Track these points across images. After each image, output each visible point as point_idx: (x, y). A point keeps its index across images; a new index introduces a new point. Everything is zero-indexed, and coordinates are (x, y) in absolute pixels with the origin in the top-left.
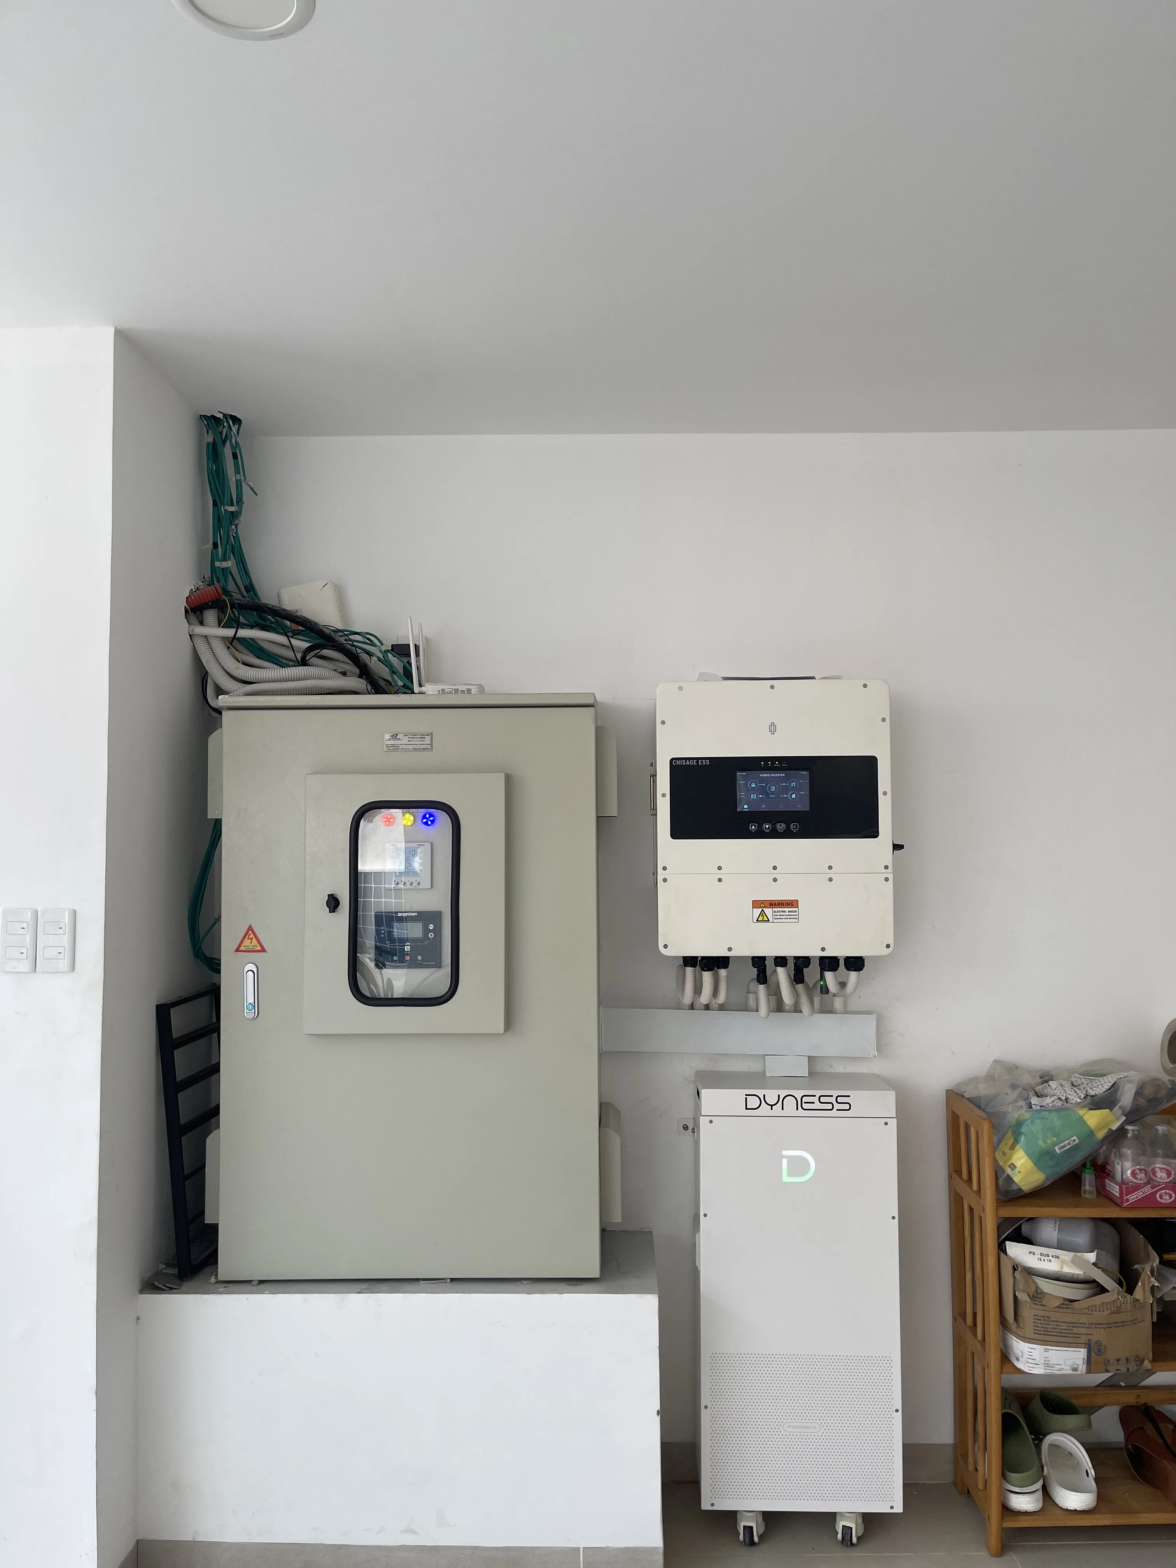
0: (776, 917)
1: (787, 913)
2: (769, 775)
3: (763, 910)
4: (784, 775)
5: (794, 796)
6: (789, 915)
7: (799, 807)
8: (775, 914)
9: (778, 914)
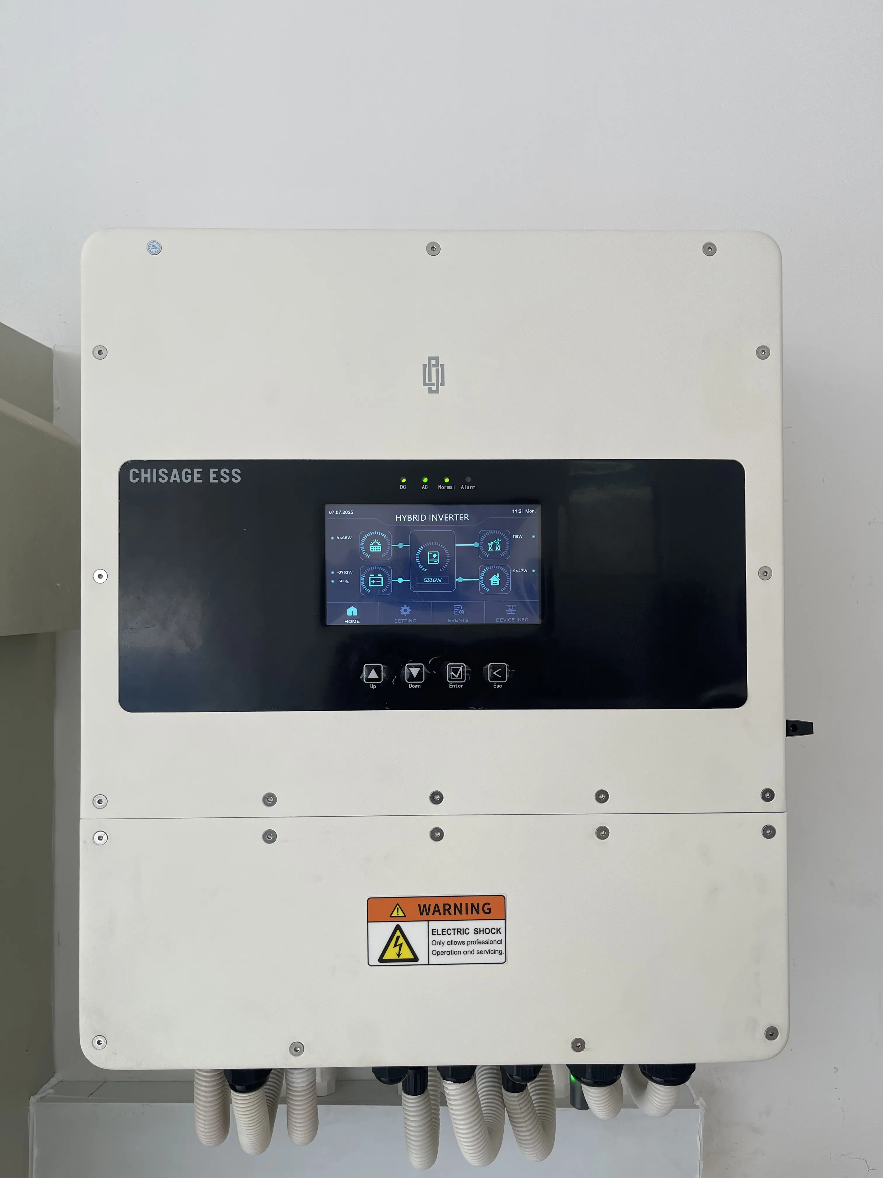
0: (439, 948)
1: (472, 937)
2: (421, 518)
3: (398, 928)
4: (466, 517)
5: (495, 580)
6: (478, 942)
7: (511, 612)
8: (438, 938)
9: (446, 938)
